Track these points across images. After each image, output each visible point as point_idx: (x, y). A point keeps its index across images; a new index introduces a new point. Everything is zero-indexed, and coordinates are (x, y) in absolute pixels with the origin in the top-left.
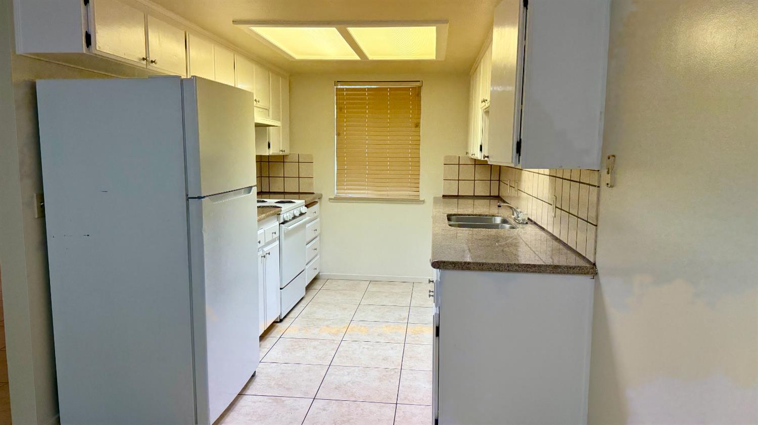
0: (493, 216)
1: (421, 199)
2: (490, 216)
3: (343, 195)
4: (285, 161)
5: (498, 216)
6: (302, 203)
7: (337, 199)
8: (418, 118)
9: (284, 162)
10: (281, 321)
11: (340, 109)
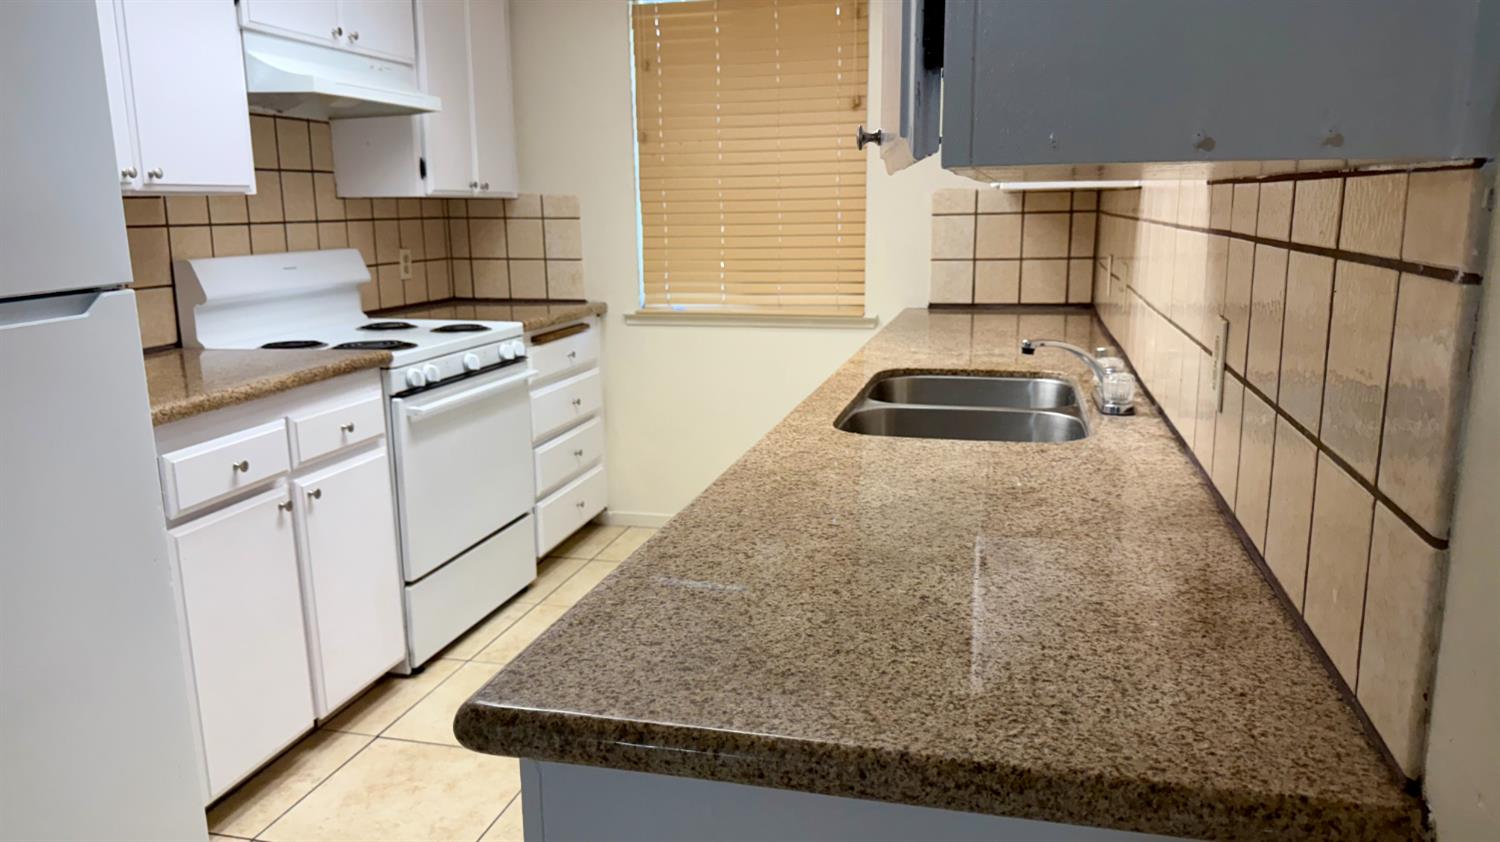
0: (1035, 375)
1: (869, 315)
2: (1024, 375)
3: (663, 307)
4: (508, 215)
5: (1049, 376)
6: (514, 329)
7: (644, 317)
8: (859, 83)
9: (505, 218)
10: (418, 671)
11: (645, 65)
